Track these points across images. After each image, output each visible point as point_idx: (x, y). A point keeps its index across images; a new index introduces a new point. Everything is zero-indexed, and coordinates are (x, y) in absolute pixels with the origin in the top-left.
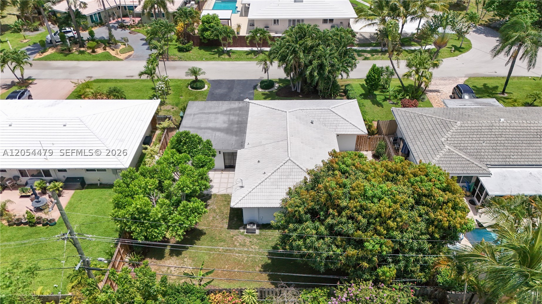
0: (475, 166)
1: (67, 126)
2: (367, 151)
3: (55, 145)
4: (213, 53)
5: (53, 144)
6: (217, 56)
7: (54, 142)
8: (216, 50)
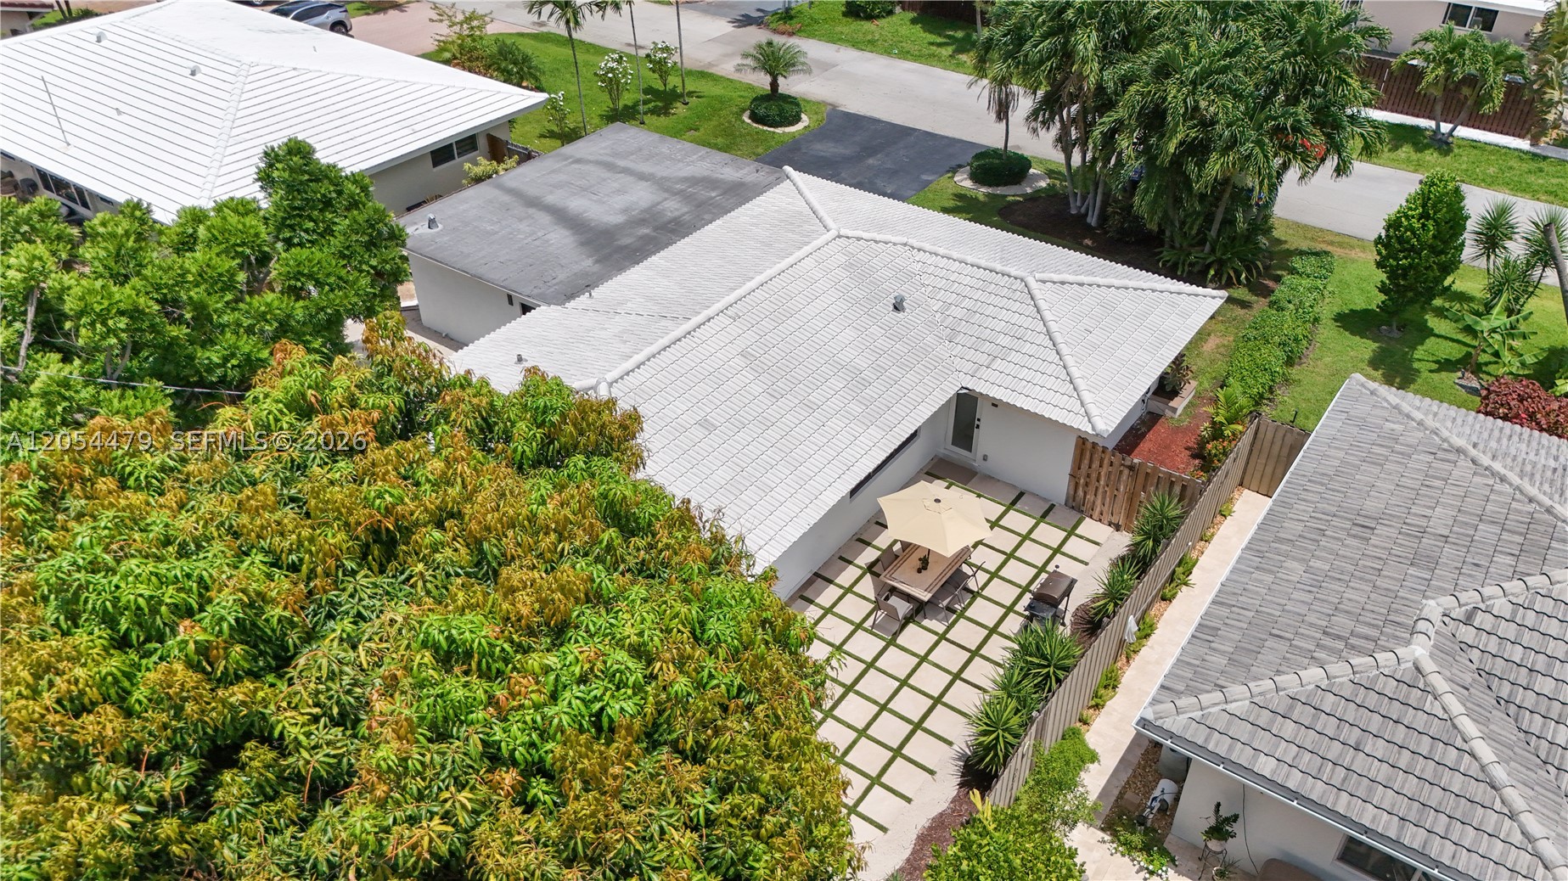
0: (1517, 838)
1: (198, 76)
2: (1118, 528)
3: (123, 118)
4: (940, 40)
5: (119, 111)
6: (946, 51)
7: (123, 108)
8: (960, 34)
